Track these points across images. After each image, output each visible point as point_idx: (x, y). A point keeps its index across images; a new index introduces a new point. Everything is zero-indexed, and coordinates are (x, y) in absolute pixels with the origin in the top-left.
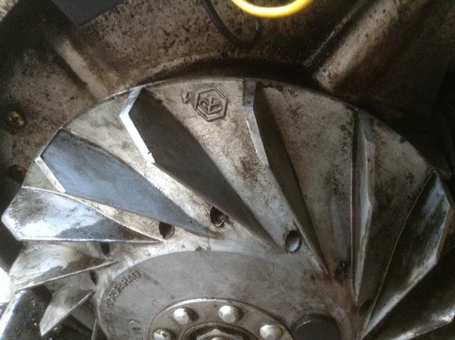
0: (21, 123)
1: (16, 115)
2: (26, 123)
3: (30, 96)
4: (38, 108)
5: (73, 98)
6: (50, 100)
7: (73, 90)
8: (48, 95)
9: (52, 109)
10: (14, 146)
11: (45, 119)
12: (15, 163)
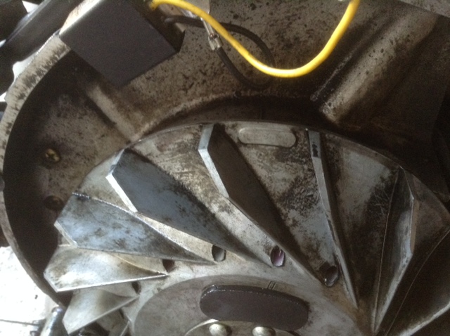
0: (56, 158)
1: (51, 152)
2: (61, 158)
3: (65, 135)
4: (72, 146)
5: (103, 136)
6: (82, 138)
7: (104, 128)
8: (80, 134)
9: (84, 146)
10: (50, 179)
11: (78, 154)
12: (51, 194)
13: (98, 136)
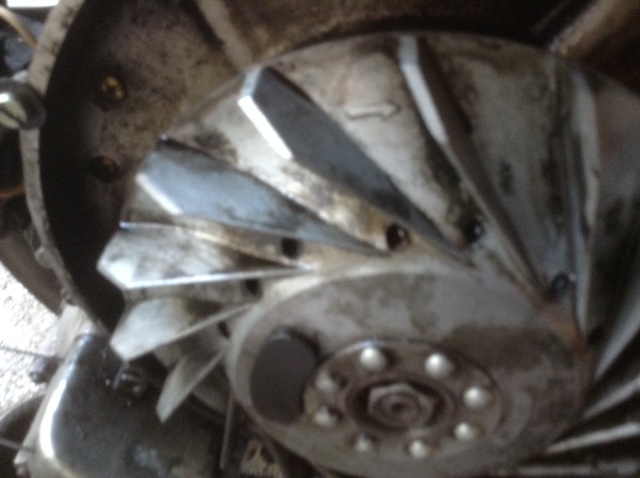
0: (119, 94)
1: (112, 82)
2: (126, 95)
5: (199, 63)
6: (167, 63)
7: (202, 50)
8: (164, 56)
9: (166, 78)
10: (104, 128)
13: (192, 62)
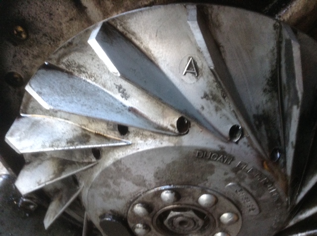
0: (24, 36)
1: (20, 29)
4: (41, 25)
5: (71, 19)
6: (52, 19)
7: (73, 12)
9: (52, 27)
10: (15, 56)
11: (45, 35)
12: (13, 70)
13: (67, 19)
